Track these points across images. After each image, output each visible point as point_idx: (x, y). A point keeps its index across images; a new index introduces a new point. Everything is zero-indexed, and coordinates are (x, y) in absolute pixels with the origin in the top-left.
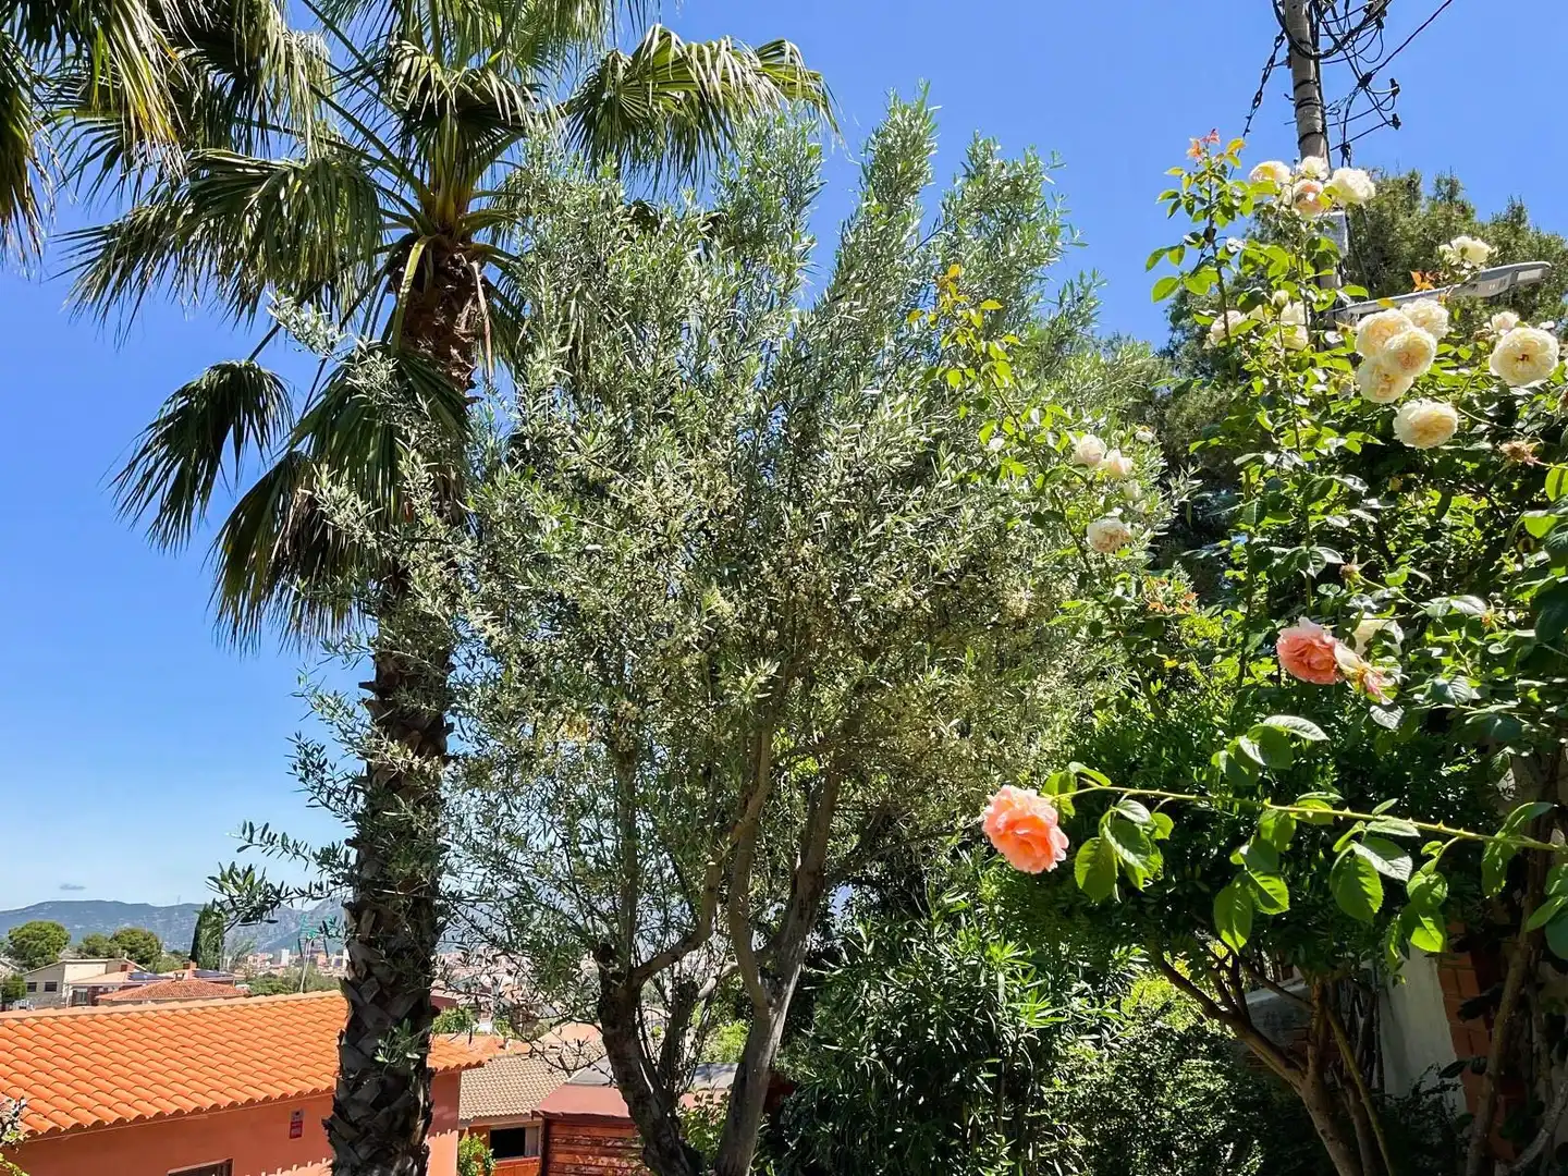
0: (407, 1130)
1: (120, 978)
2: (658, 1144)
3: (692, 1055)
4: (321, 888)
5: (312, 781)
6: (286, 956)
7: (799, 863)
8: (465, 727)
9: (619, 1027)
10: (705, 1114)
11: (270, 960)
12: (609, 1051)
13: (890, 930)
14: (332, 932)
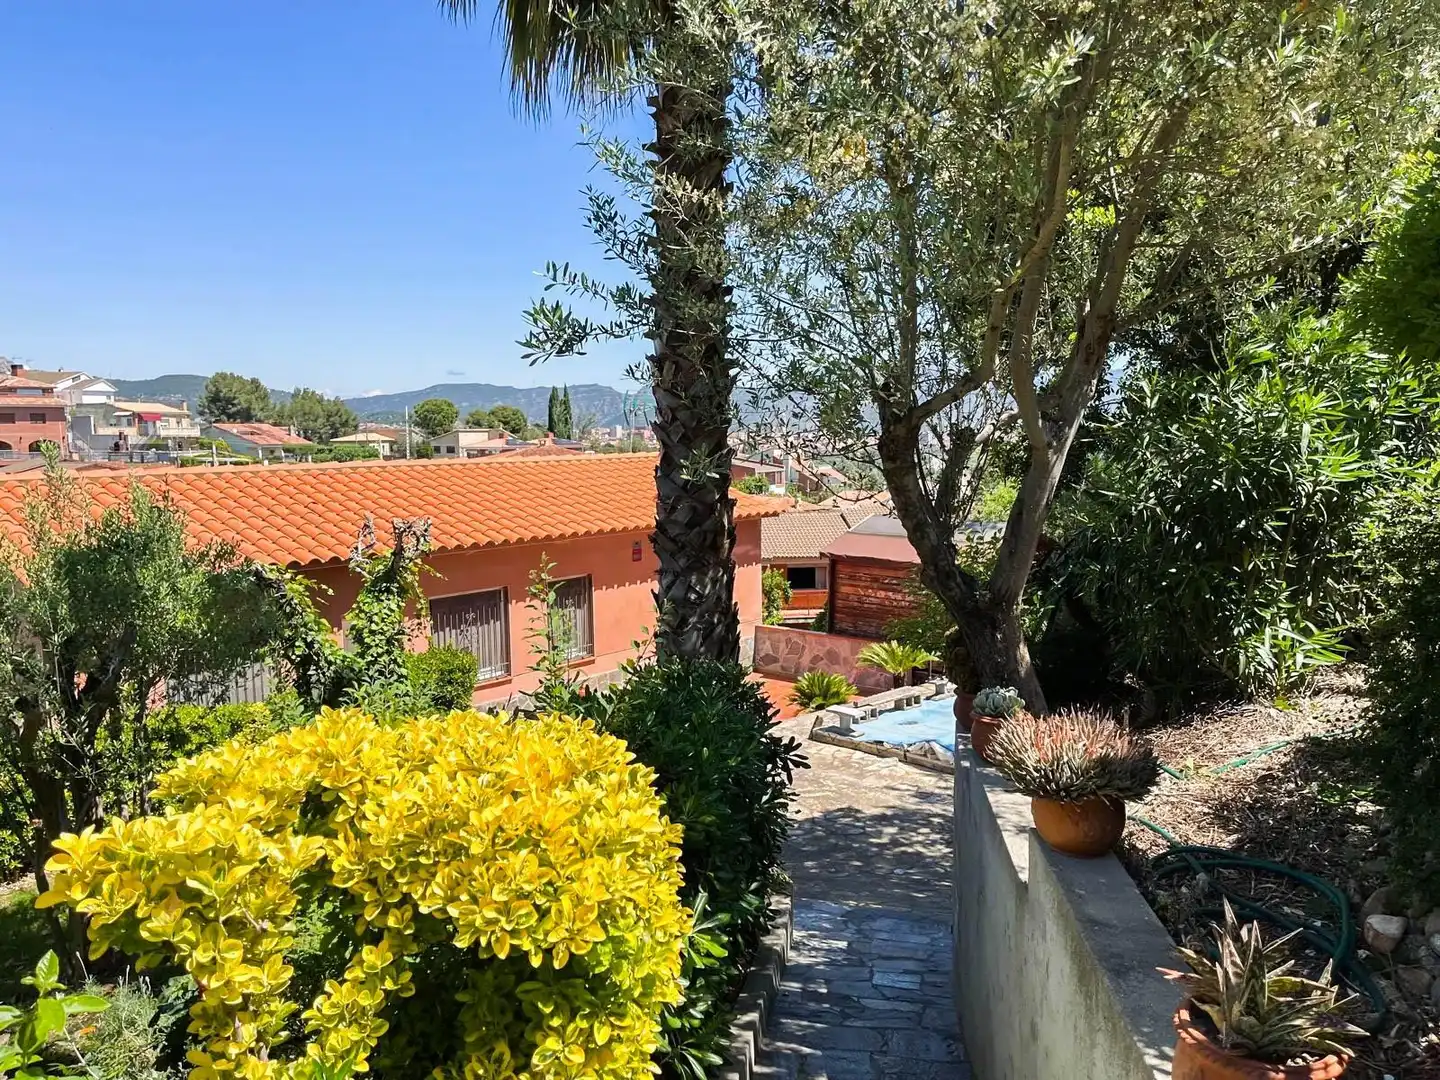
0: (716, 547)
1: (499, 443)
2: (936, 566)
3: (969, 493)
4: (620, 326)
5: (606, 234)
6: (619, 431)
7: (1088, 308)
8: (743, 178)
9: (898, 462)
10: (976, 552)
11: (609, 434)
12: (888, 484)
13: (1176, 386)
14: (638, 375)
